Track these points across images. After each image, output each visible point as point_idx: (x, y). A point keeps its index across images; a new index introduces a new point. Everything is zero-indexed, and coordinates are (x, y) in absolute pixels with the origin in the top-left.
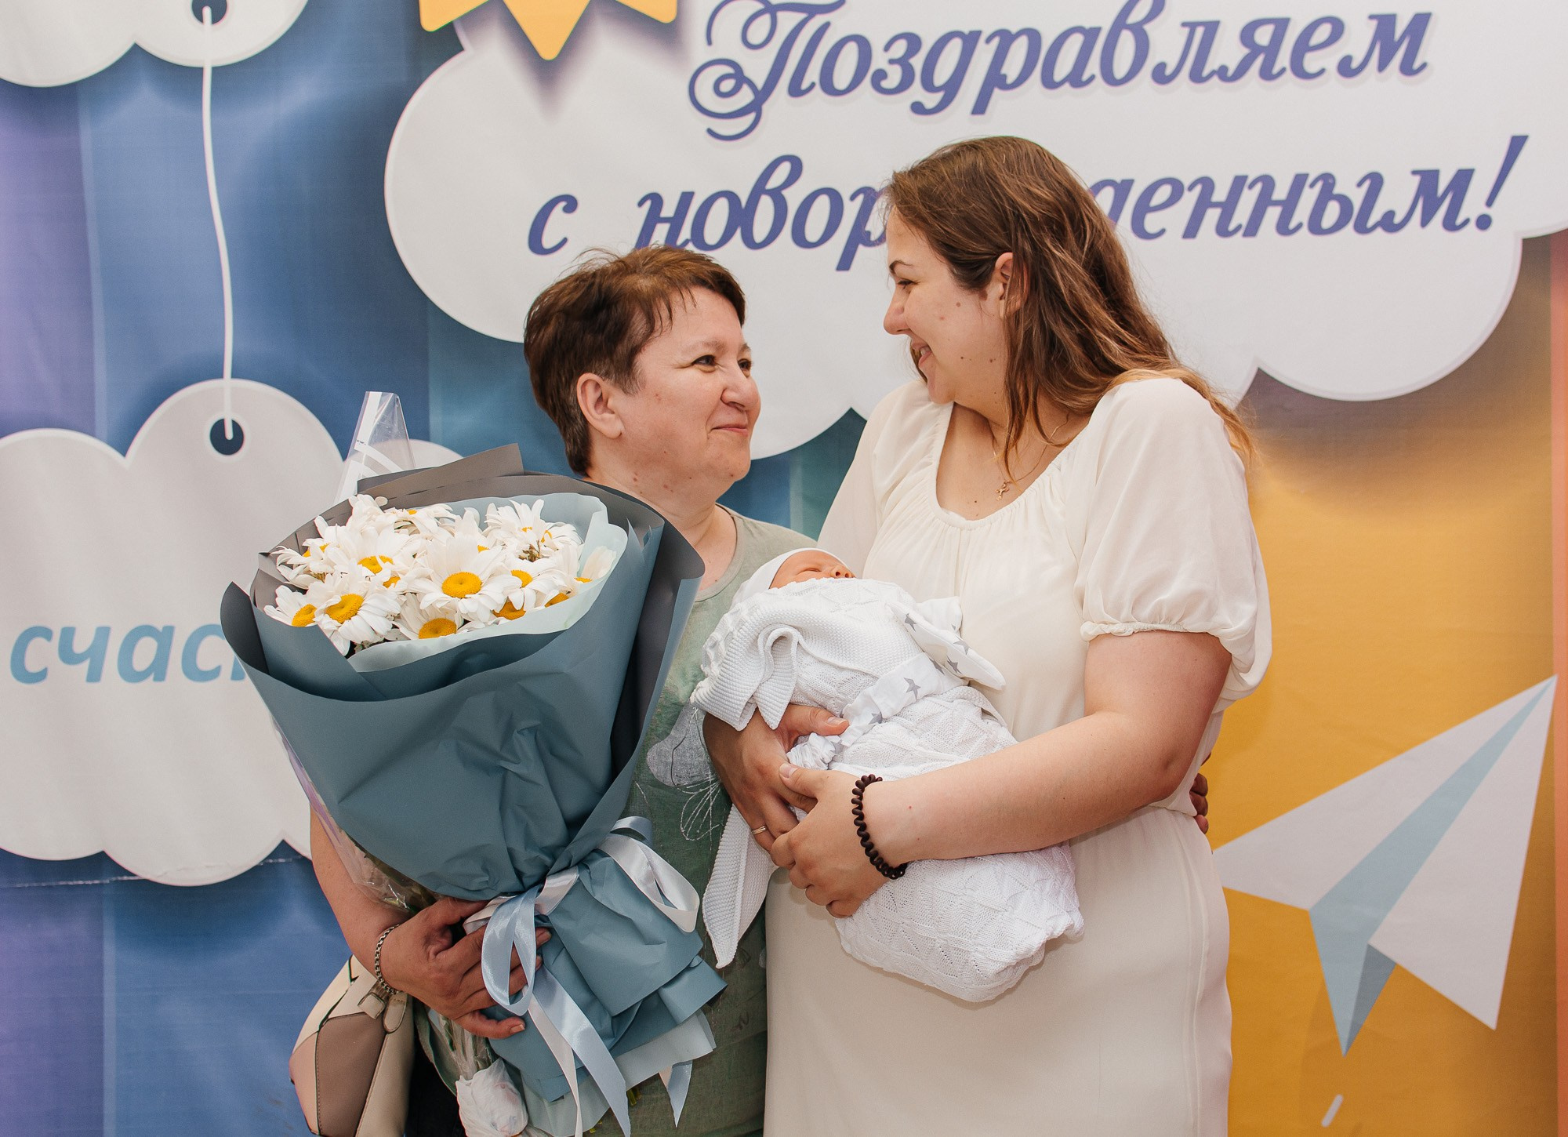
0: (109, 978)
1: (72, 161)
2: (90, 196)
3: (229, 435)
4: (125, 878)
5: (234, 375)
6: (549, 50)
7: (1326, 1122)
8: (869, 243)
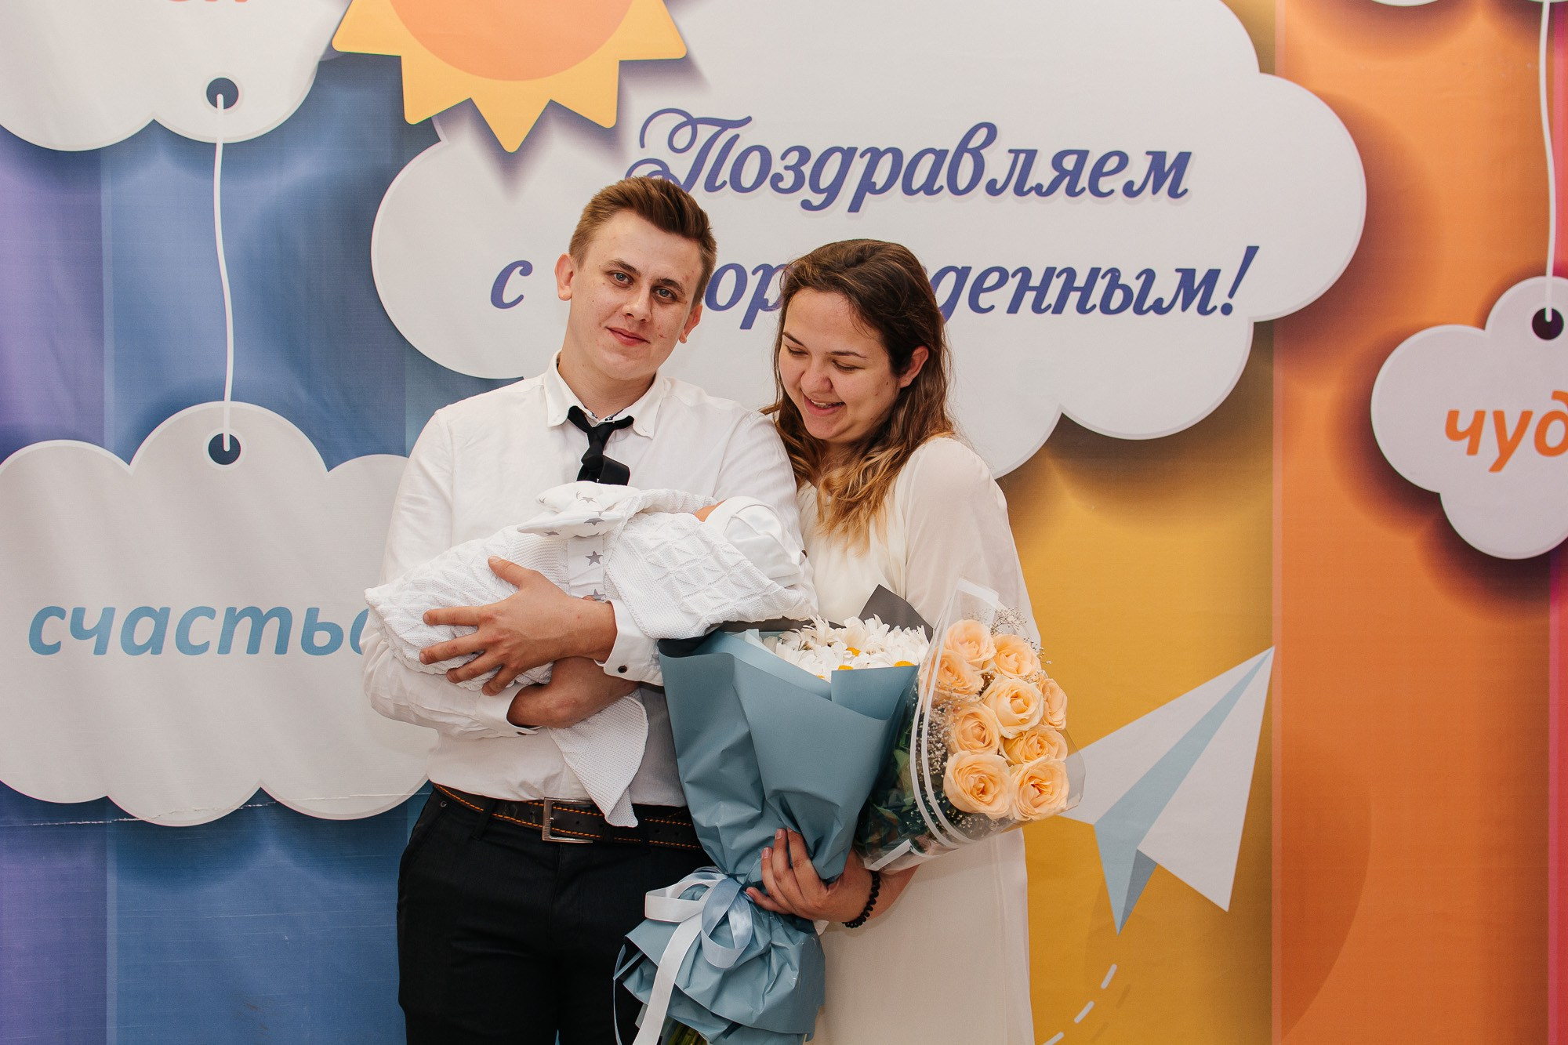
0: (112, 902)
1: (94, 214)
2: (107, 244)
3: (227, 447)
4: (125, 819)
5: (233, 399)
6: (511, 145)
7: (1104, 985)
8: (766, 308)
